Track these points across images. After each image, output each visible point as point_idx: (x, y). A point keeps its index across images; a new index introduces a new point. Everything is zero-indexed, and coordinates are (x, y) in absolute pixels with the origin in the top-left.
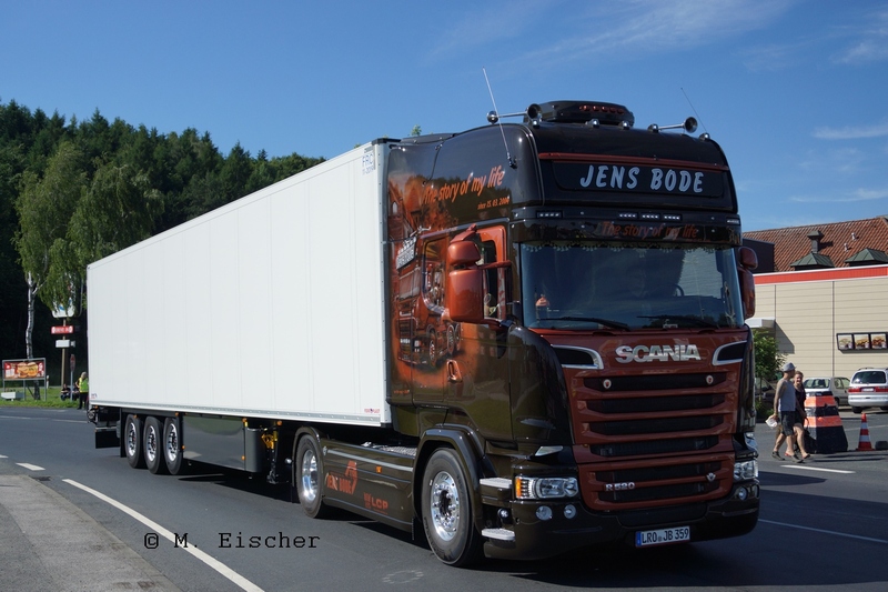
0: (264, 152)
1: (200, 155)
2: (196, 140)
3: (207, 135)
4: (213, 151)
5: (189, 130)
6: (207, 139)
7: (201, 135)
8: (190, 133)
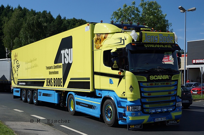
0: (65, 17)
1: (48, 17)
2: (47, 13)
3: (50, 12)
4: (52, 17)
5: (44, 11)
6: (50, 13)
7: (48, 12)
8: (45, 12)
